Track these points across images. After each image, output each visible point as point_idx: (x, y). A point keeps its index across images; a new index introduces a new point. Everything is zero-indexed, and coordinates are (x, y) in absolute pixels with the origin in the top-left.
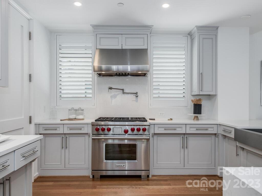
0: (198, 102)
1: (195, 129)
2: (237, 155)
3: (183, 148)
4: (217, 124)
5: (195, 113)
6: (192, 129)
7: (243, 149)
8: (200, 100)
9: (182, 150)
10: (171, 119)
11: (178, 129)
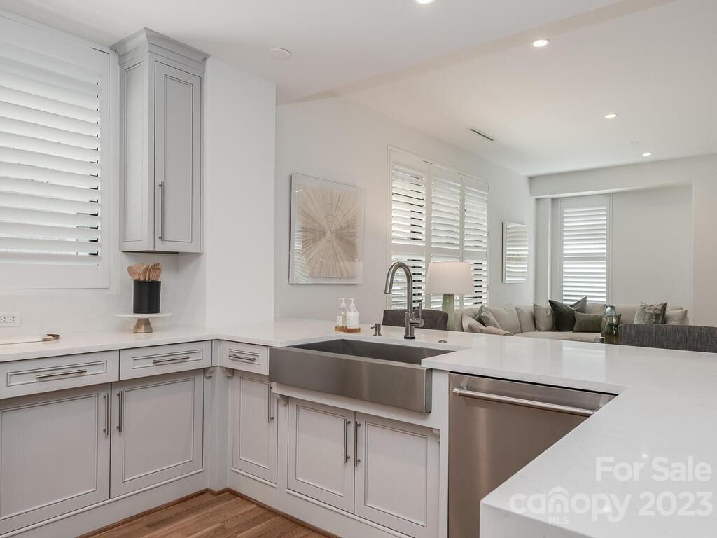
0: (151, 276)
1: (149, 363)
2: (271, 419)
3: (107, 434)
4: (211, 340)
5: (138, 310)
6: (138, 364)
7: (287, 399)
8: (156, 267)
9: (104, 442)
10: (56, 337)
11: (90, 370)
